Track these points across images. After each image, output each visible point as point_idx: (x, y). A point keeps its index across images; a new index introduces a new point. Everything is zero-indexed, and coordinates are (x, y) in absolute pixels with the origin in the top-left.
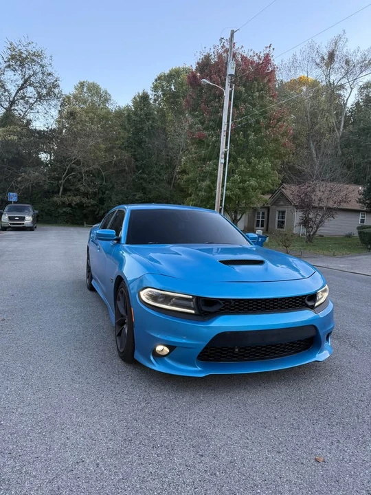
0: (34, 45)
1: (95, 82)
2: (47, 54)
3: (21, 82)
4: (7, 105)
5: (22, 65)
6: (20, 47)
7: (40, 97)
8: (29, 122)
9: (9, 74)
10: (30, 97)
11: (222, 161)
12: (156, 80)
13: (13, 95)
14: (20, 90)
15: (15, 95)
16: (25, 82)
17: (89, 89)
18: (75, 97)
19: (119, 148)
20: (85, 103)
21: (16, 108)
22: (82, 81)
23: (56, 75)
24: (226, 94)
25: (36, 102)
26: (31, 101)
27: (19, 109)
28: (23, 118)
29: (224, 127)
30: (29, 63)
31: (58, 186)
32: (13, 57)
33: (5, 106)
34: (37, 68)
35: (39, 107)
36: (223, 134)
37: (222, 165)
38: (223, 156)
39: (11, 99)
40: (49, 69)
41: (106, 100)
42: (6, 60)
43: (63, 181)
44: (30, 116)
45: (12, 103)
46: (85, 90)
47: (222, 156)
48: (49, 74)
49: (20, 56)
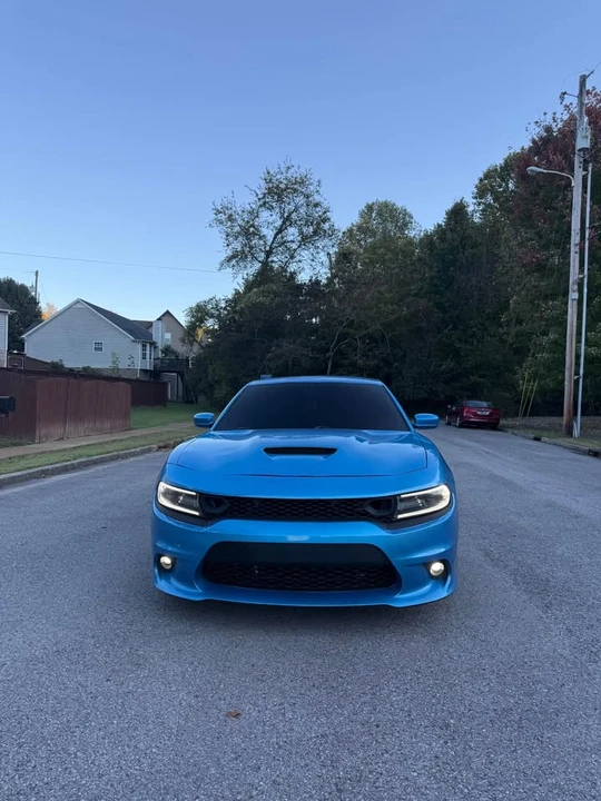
0: (296, 168)
1: (389, 200)
2: (315, 178)
3: (279, 223)
4: (262, 256)
5: (280, 200)
6: (279, 176)
7: (305, 240)
8: (293, 275)
9: (265, 215)
10: (293, 242)
11: (574, 295)
12: (481, 180)
13: (269, 243)
14: (277, 234)
15: (273, 243)
16: (284, 223)
17: (380, 214)
18: (360, 228)
19: (416, 295)
20: (374, 234)
21: (275, 259)
22: (370, 203)
23: (325, 204)
24: (577, 183)
25: (299, 246)
26: (294, 246)
27: (277, 261)
28: (286, 271)
29: (575, 238)
30: (290, 196)
31: (325, 361)
32: (270, 191)
33: (260, 259)
34: (300, 200)
35: (305, 254)
36: (574, 249)
37: (575, 303)
38: (576, 287)
39: (268, 248)
40: (317, 198)
41: (405, 225)
42: (261, 196)
43: (331, 354)
44: (292, 268)
45: (269, 254)
46: (374, 215)
47: (573, 287)
48: (316, 205)
49: (278, 187)
